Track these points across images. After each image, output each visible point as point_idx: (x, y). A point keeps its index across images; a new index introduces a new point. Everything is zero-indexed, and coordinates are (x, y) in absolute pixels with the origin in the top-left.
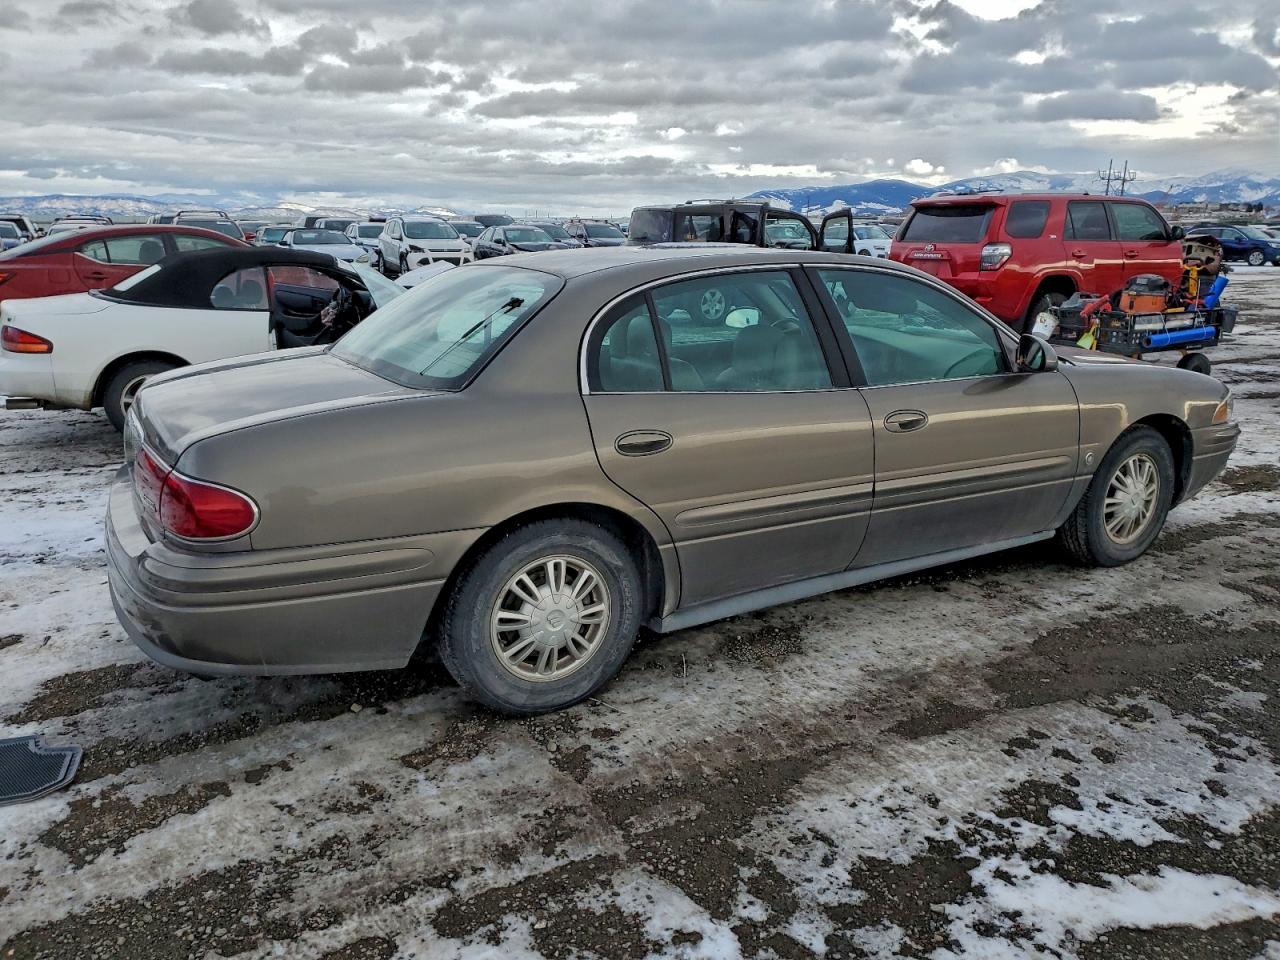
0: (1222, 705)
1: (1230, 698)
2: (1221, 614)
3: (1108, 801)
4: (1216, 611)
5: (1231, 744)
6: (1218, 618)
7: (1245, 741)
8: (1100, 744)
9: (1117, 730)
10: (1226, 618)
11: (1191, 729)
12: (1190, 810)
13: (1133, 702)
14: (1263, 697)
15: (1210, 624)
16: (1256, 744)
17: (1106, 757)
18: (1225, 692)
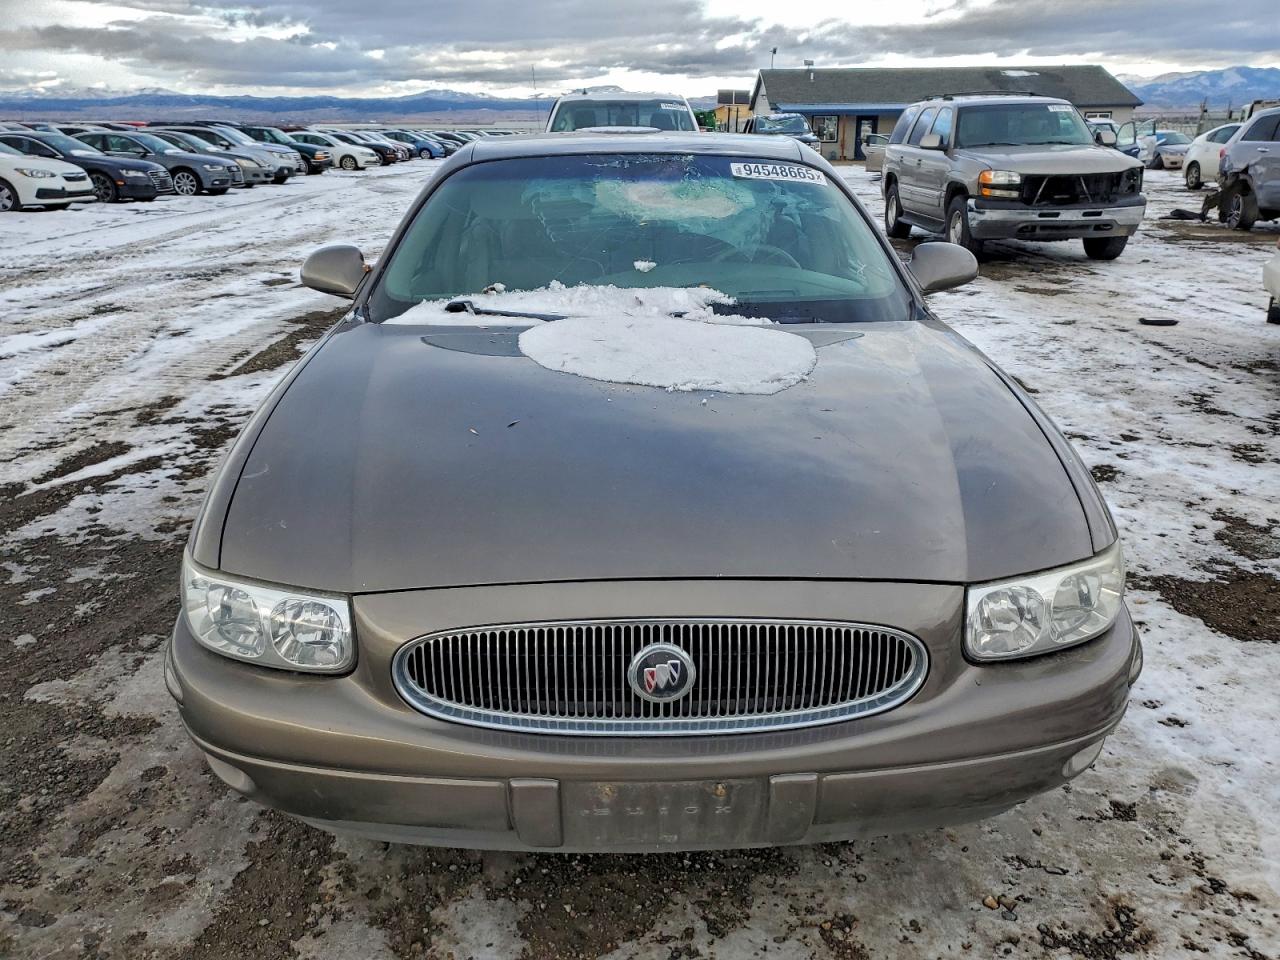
0: (105, 560)
1: (100, 569)
2: (139, 662)
3: (155, 485)
4: (146, 663)
5: (91, 533)
6: (140, 654)
7: (80, 540)
8: (178, 503)
9: (174, 513)
10: (130, 658)
11: (122, 532)
12: (105, 496)
13: (175, 533)
14: (70, 580)
15: (147, 640)
16: (73, 541)
17: (170, 499)
18: (106, 571)
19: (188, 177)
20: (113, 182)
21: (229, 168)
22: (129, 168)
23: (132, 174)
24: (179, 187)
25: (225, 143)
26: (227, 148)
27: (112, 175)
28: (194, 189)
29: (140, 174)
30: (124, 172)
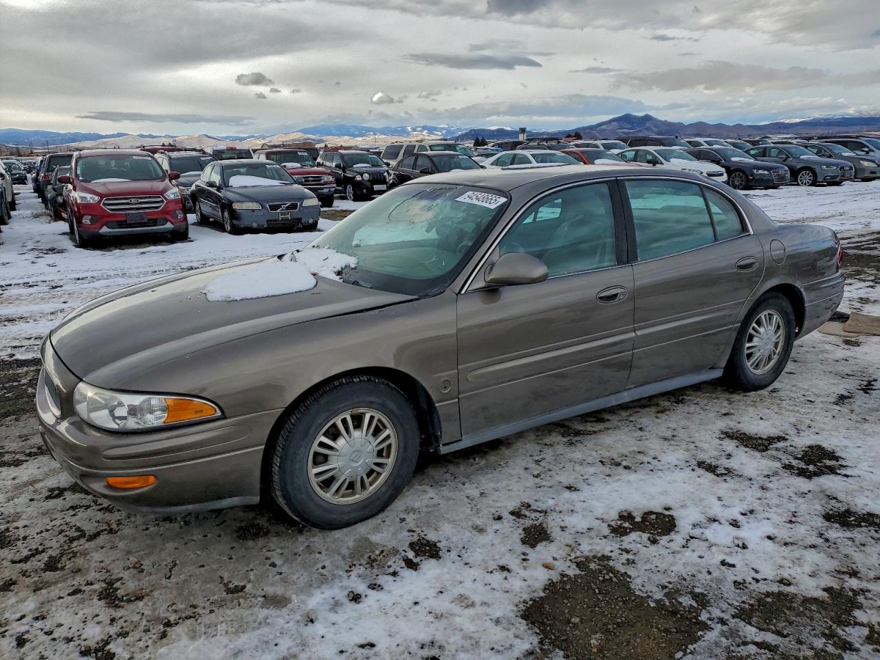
19: (809, 174)
20: (747, 176)
21: (842, 168)
22: (759, 168)
23: (760, 172)
24: (801, 180)
25: (866, 149)
26: (867, 153)
27: (747, 173)
28: (810, 182)
29: (766, 172)
30: (755, 171)
